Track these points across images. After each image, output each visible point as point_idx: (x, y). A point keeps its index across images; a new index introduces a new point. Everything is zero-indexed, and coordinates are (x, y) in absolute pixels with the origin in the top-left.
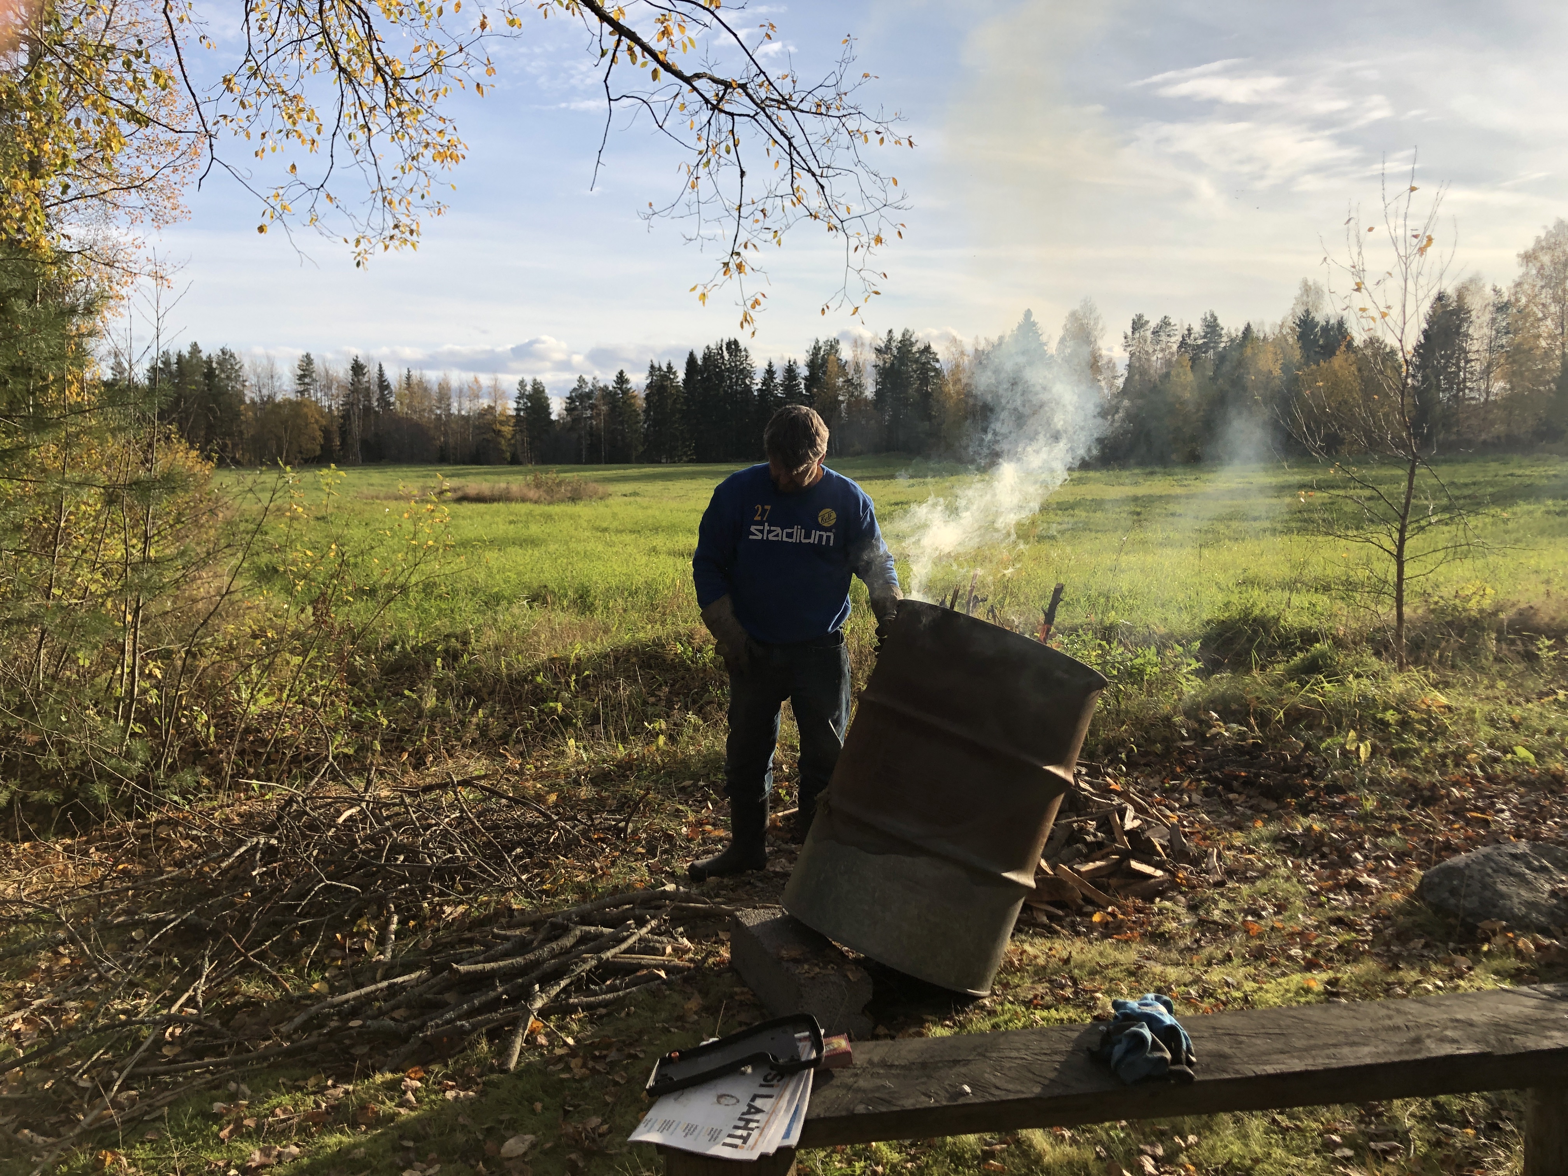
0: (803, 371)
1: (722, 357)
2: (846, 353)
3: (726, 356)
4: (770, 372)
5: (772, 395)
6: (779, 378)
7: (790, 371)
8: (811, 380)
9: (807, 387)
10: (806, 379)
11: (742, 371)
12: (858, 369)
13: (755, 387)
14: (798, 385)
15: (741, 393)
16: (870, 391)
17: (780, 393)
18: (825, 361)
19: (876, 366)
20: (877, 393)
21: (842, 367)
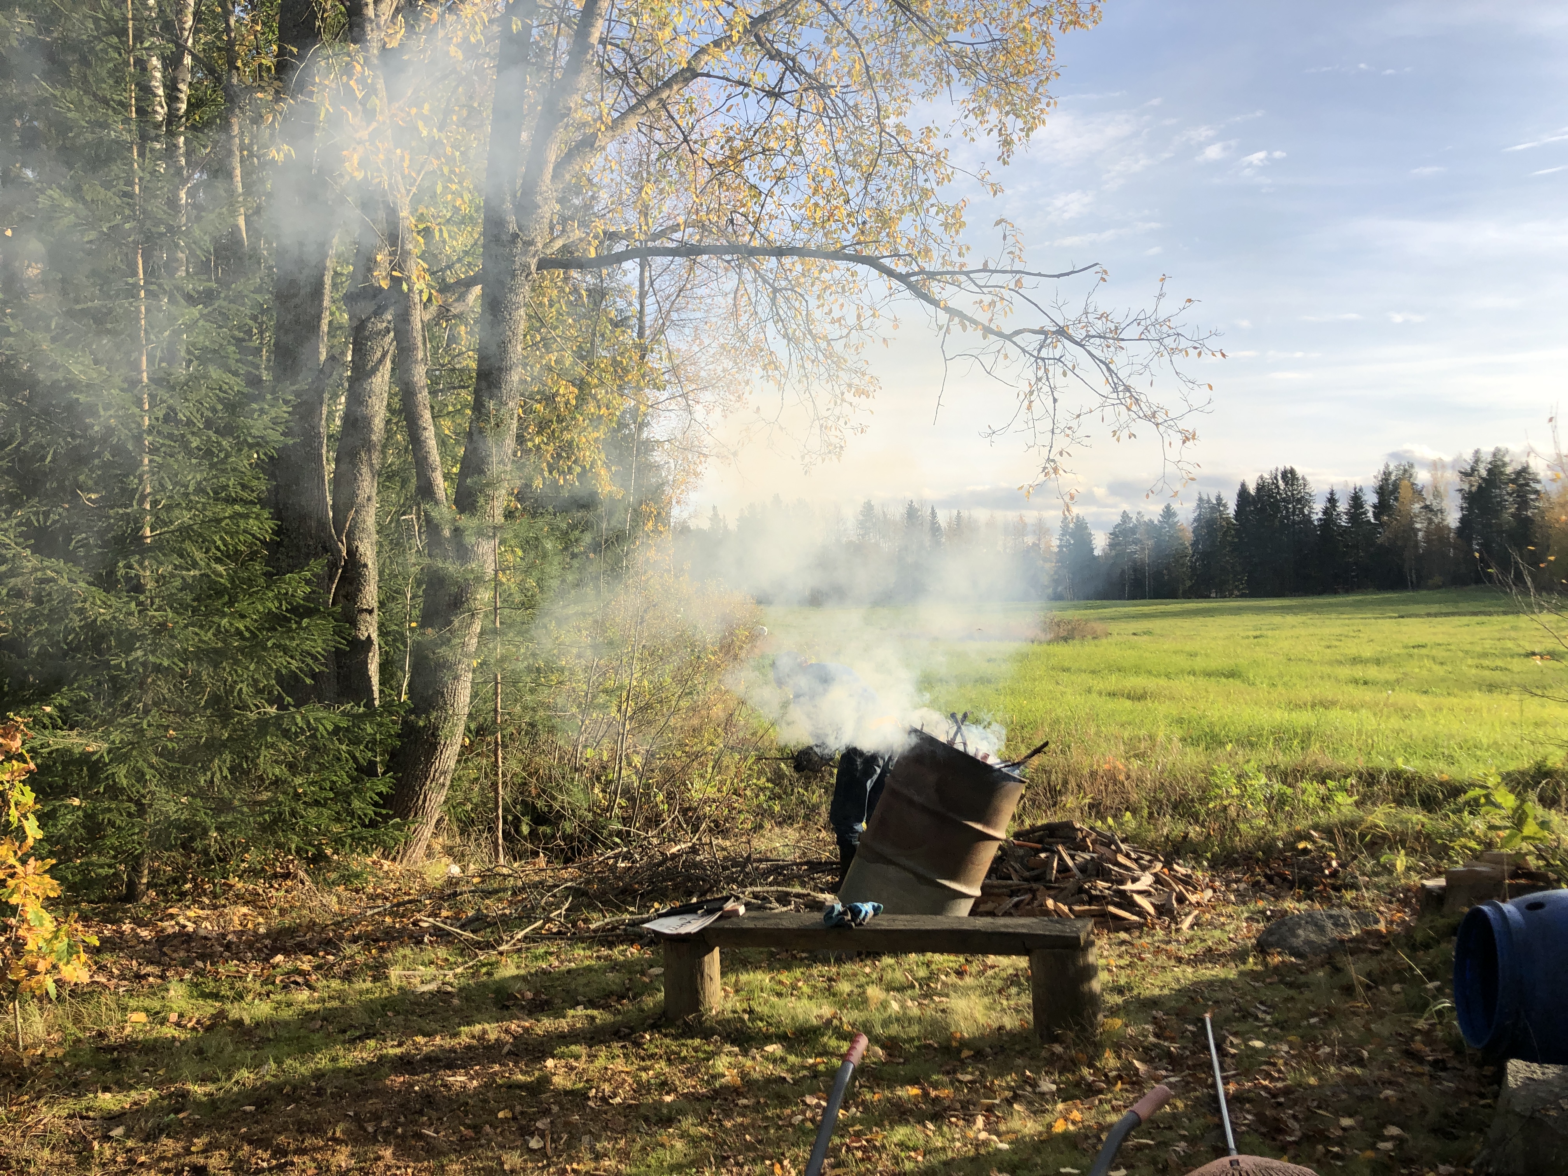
0: (1371, 499)
1: (1278, 487)
2: (1422, 477)
3: (1281, 484)
4: (1332, 500)
5: (1335, 524)
6: (1343, 506)
7: (1356, 500)
8: (1382, 508)
9: (1376, 515)
10: (1375, 507)
11: (1299, 501)
12: (1437, 494)
13: (1315, 517)
14: (1365, 513)
15: (1300, 522)
16: (1453, 518)
17: (1344, 521)
18: (1396, 486)
19: (1461, 490)
20: (1463, 520)
21: (1418, 493)
